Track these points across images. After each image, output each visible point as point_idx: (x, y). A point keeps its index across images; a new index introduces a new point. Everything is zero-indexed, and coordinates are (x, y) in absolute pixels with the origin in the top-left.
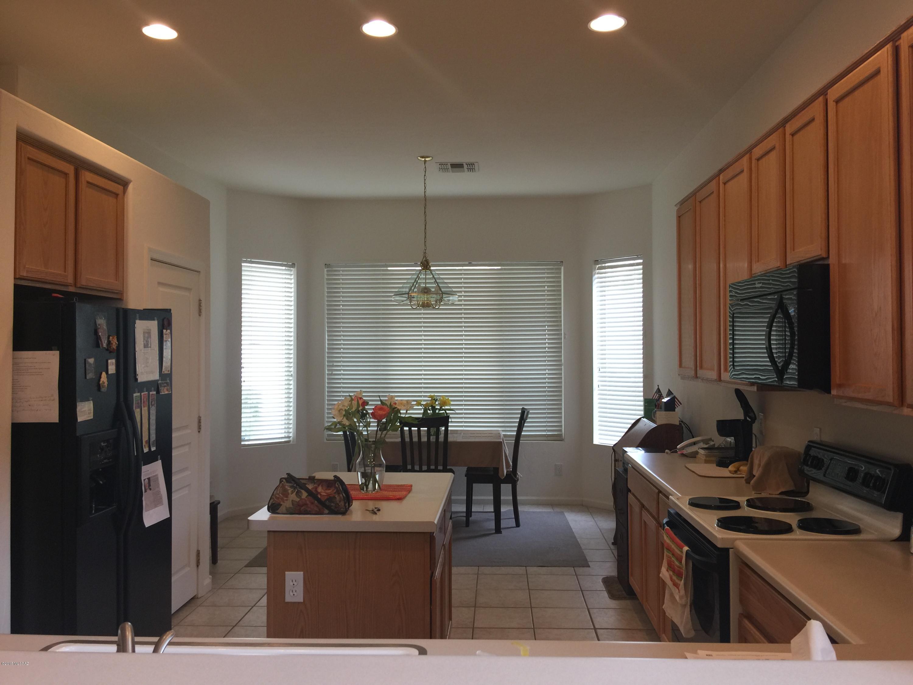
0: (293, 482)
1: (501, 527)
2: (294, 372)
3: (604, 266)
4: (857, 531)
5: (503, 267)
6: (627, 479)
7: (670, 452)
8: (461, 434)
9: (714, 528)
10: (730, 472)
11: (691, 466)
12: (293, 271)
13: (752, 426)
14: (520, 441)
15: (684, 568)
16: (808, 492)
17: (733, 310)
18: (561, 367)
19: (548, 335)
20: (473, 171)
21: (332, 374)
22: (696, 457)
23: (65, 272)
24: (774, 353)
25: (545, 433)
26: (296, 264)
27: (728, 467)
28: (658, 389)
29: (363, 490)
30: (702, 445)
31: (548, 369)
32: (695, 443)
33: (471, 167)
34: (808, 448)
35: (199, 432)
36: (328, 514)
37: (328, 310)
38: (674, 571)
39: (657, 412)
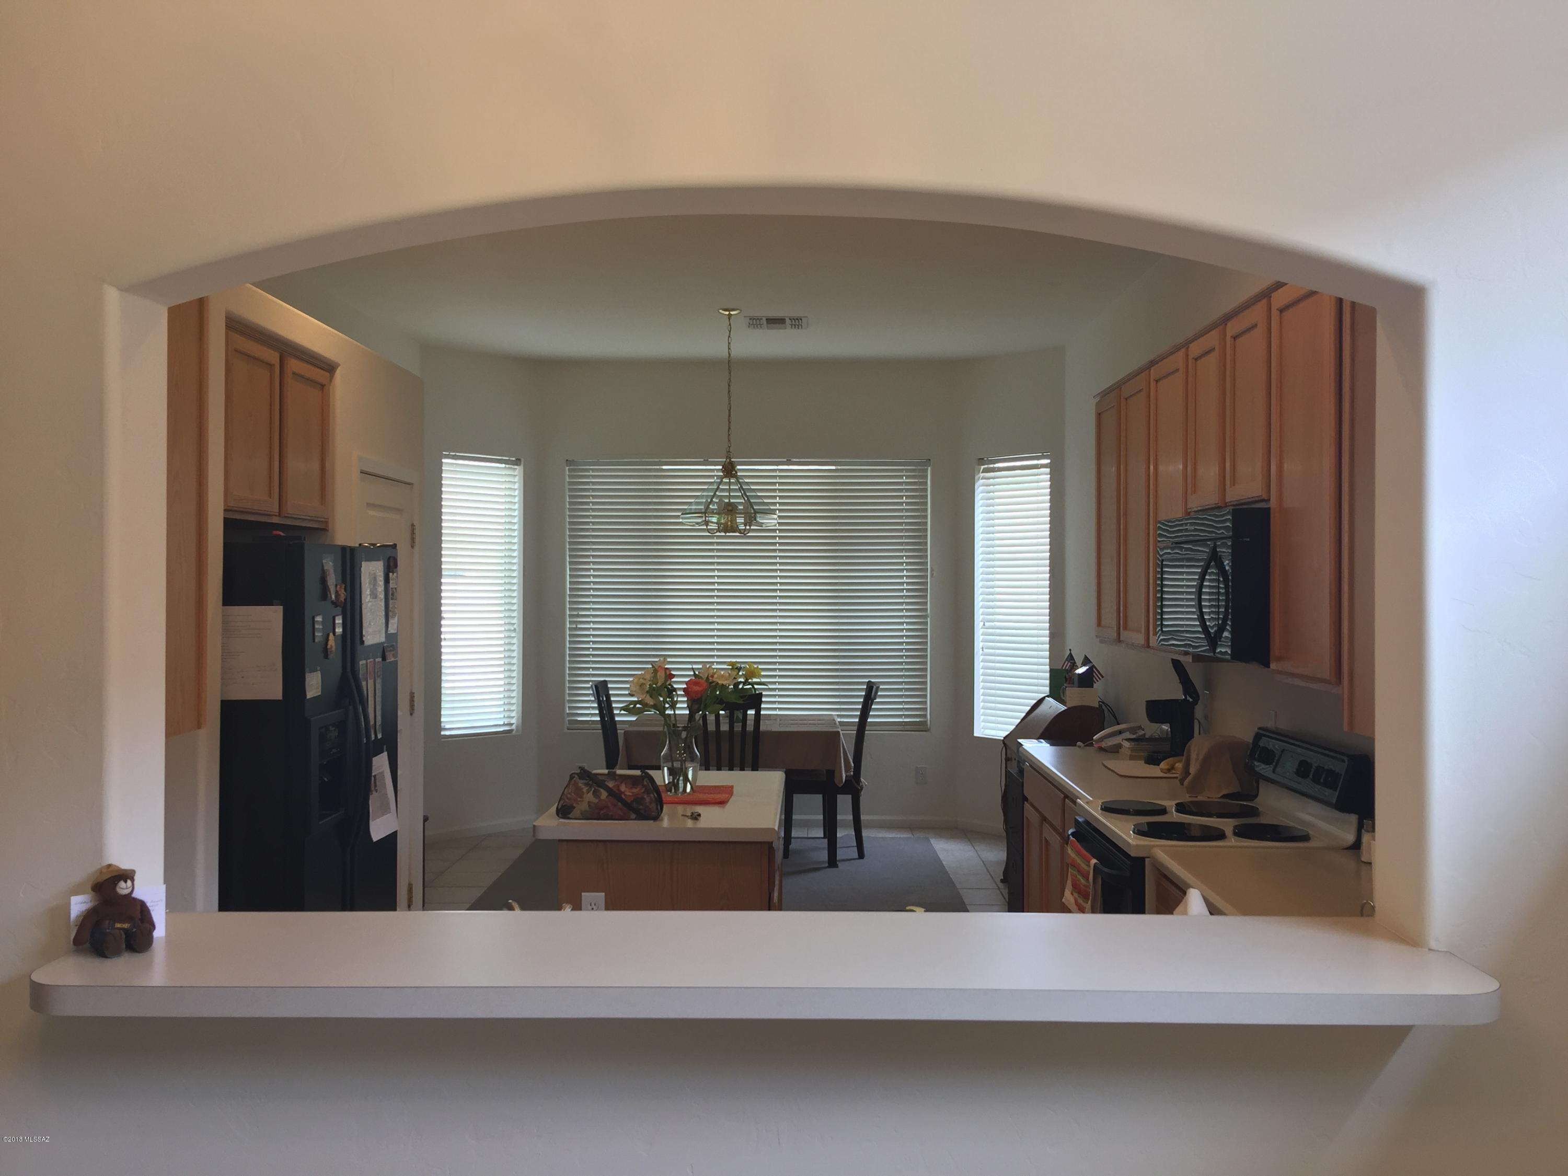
0: (587, 778)
1: (838, 859)
2: (519, 626)
3: (992, 468)
4: (1305, 838)
5: (839, 467)
6: (1023, 783)
7: (1083, 745)
8: (776, 720)
9: (1129, 836)
10: (1162, 770)
11: (1111, 764)
12: (518, 471)
13: (1194, 708)
14: (866, 732)
15: (1091, 887)
16: (1256, 796)
17: (1161, 554)
18: (927, 619)
19: (908, 570)
20: (798, 328)
21: (576, 629)
22: (1118, 752)
23: (270, 498)
24: (1204, 613)
25: (902, 720)
26: (522, 459)
27: (1159, 765)
28: (1071, 655)
29: (671, 791)
30: (1128, 735)
31: (906, 623)
32: (1120, 732)
33: (797, 322)
34: (1258, 737)
35: (411, 714)
36: (635, 819)
37: (570, 530)
38: (1079, 893)
39: (1067, 689)
